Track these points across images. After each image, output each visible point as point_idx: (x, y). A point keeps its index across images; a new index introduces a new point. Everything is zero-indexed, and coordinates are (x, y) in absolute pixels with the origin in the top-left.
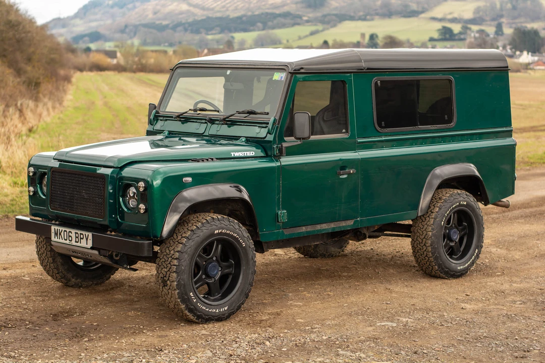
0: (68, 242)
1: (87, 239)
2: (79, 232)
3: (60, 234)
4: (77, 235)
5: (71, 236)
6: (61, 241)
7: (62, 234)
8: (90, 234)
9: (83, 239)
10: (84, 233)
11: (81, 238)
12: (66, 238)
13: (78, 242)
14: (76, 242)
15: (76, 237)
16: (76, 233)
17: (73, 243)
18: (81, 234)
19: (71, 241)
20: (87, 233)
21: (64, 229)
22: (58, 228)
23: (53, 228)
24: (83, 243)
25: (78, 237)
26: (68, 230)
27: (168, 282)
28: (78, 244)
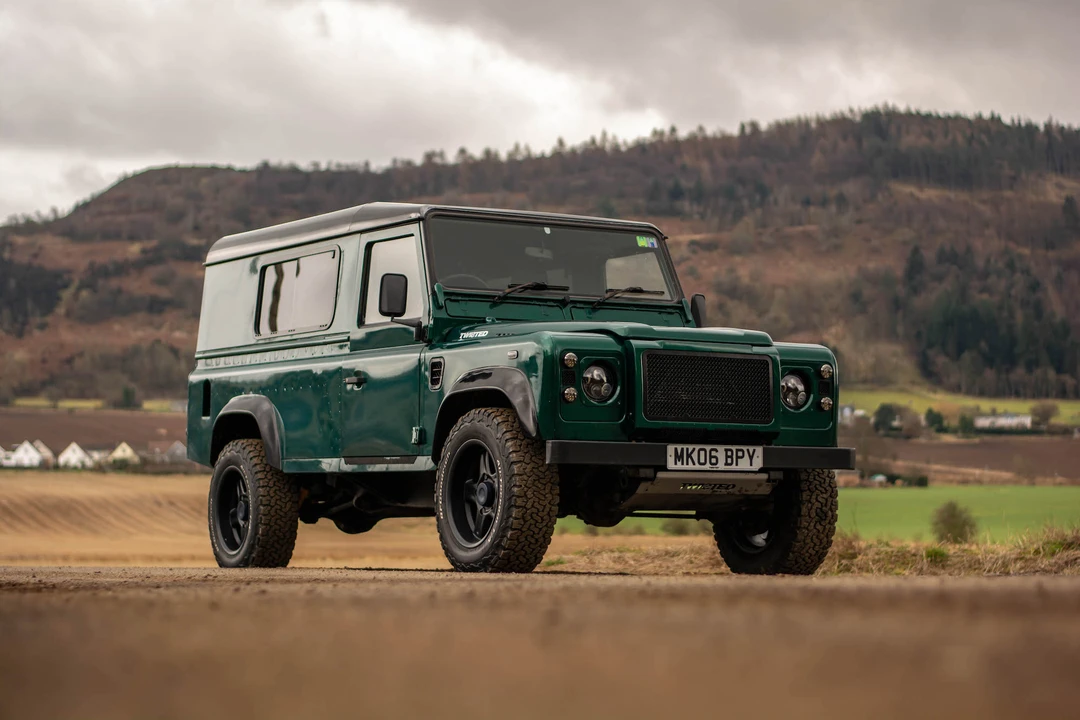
0: (708, 467)
1: (751, 458)
2: (734, 448)
3: (689, 456)
4: (729, 453)
5: (715, 457)
6: (691, 466)
7: (695, 456)
8: (759, 450)
9: (742, 457)
10: (745, 448)
11: (738, 457)
12: (702, 461)
13: (731, 464)
14: (726, 464)
15: (727, 457)
16: (726, 450)
17: (721, 466)
18: (737, 450)
19: (716, 464)
20: (751, 449)
21: (698, 447)
22: (685, 447)
23: (671, 449)
24: (744, 464)
25: (731, 457)
26: (708, 448)
27: (830, 513)
28: (733, 467)
